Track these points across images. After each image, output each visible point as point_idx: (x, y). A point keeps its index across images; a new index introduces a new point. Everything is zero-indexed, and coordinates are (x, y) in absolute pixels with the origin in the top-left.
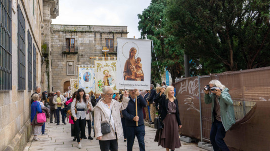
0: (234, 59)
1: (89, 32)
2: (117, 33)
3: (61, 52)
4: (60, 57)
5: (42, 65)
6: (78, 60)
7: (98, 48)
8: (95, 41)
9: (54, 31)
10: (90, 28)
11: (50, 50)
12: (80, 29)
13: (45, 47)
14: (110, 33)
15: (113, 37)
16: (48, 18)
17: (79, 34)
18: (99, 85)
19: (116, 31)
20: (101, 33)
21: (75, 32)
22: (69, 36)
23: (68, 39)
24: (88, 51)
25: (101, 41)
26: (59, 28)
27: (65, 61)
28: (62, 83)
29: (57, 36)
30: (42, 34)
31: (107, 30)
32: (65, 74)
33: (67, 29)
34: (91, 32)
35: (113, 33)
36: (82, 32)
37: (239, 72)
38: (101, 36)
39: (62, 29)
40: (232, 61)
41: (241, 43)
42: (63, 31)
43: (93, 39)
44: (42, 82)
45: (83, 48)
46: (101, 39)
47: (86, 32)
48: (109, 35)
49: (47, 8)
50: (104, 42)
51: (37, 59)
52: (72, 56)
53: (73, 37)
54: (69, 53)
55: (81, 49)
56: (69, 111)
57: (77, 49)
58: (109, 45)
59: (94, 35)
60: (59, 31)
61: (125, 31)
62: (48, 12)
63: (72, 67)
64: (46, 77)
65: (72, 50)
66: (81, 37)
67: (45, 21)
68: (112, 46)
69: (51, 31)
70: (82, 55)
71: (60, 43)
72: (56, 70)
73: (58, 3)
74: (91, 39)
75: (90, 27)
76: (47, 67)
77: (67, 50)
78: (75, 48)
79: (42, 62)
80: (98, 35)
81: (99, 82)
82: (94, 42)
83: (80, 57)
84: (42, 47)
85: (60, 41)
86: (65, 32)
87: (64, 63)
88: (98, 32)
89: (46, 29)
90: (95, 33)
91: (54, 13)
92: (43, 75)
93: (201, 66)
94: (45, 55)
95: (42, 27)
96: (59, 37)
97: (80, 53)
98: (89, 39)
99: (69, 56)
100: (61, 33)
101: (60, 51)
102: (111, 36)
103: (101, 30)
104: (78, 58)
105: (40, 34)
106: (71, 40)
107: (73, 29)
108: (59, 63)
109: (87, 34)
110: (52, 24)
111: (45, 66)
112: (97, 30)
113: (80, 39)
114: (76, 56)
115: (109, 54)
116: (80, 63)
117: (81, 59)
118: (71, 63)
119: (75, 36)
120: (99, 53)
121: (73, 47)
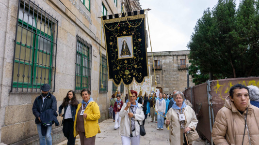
3: (151, 69)
4: (151, 72)
6: (162, 74)
7: (176, 65)
8: (173, 61)
12: (163, 54)
14: (183, 55)
15: (186, 57)
17: (163, 57)
20: (177, 56)
21: (160, 56)
22: (156, 59)
23: (156, 61)
24: (169, 68)
25: (177, 61)
26: (150, 54)
27: (154, 74)
31: (181, 54)
33: (155, 54)
34: (170, 55)
35: (185, 55)
36: (164, 56)
39: (152, 54)
43: (171, 60)
46: (177, 59)
48: (182, 57)
50: (179, 61)
52: (159, 71)
54: (157, 70)
55: (164, 66)
57: (162, 67)
58: (183, 63)
59: (172, 58)
60: (150, 56)
63: (159, 79)
65: (158, 68)
66: (164, 59)
68: (185, 64)
70: (165, 71)
71: (151, 63)
75: (169, 52)
77: (155, 68)
80: (175, 57)
86: (154, 56)
88: (175, 55)
90: (173, 56)
96: (151, 59)
97: (163, 69)
98: (169, 60)
102: (184, 57)
103: (177, 54)
104: (162, 73)
106: (158, 61)
107: (159, 55)
109: (168, 57)
112: (174, 54)
113: (163, 60)
114: (161, 71)
115: (183, 69)
116: (163, 76)
117: (164, 73)
118: (158, 76)
119: (160, 59)
120: (175, 69)
121: (159, 66)
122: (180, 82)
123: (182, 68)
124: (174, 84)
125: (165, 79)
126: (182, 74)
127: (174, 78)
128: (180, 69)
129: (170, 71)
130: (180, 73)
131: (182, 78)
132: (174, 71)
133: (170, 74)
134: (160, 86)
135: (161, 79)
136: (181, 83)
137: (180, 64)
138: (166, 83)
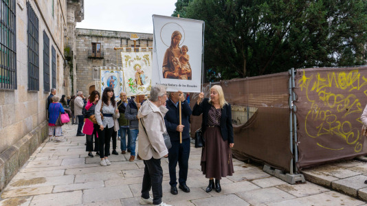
0: (246, 68)
1: (115, 38)
2: (143, 40)
3: (86, 57)
4: (86, 61)
5: (64, 68)
6: (104, 65)
8: (121, 46)
9: (79, 35)
10: (116, 34)
11: (75, 53)
12: (106, 35)
13: (68, 50)
15: (139, 43)
16: (72, 20)
17: (105, 39)
18: (130, 85)
19: (142, 38)
20: (127, 40)
21: (101, 37)
22: (94, 41)
23: (94, 44)
24: (114, 56)
26: (85, 32)
28: (87, 87)
29: (82, 40)
30: (65, 37)
32: (91, 79)
33: (93, 33)
34: (117, 38)
35: (139, 40)
36: (108, 37)
37: (245, 79)
38: (127, 42)
39: (88, 33)
40: (245, 71)
41: (254, 54)
42: (89, 36)
43: (119, 45)
44: (64, 85)
45: (109, 54)
46: (127, 44)
47: (112, 37)
49: (71, 10)
51: (58, 61)
52: (98, 61)
53: (99, 42)
54: (95, 58)
55: (107, 54)
56: (93, 116)
59: (120, 41)
60: (84, 36)
61: (151, 38)
62: (72, 15)
63: (98, 72)
64: (70, 80)
65: (98, 55)
66: (107, 42)
67: (69, 23)
69: (75, 35)
70: (108, 61)
71: (86, 48)
72: (82, 74)
73: (83, 6)
74: (117, 45)
75: (116, 32)
76: (71, 70)
77: (93, 55)
78: (102, 53)
79: (65, 65)
80: (124, 42)
81: (129, 80)
83: (106, 62)
84: (65, 50)
85: (86, 45)
86: (91, 36)
87: (90, 67)
88: (125, 38)
89: (70, 32)
90: (122, 39)
91: (79, 16)
92: (66, 78)
93: (220, 74)
94: (68, 58)
95: (65, 30)
96: (85, 41)
97: (106, 58)
98: (115, 44)
99: (94, 61)
100: (87, 37)
101: (86, 55)
102: (137, 43)
103: (127, 37)
104: (104, 63)
105: (63, 36)
106: (97, 45)
107: (99, 34)
108: (85, 67)
109: (113, 39)
110: (76, 27)
111: (68, 70)
112: (123, 36)
113: (106, 44)
114: (102, 61)
117: (107, 65)
118: (97, 68)
119: (101, 41)
121: (99, 51)
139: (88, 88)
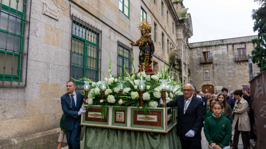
1: (222, 45)
2: (249, 42)
3: (199, 63)
4: (199, 67)
6: (213, 68)
7: (231, 57)
8: (228, 51)
9: (193, 48)
10: (223, 42)
12: (214, 44)
14: (242, 43)
15: (245, 46)
16: (180, 37)
17: (213, 48)
19: (248, 41)
20: (233, 44)
21: (210, 46)
22: (205, 50)
23: (204, 53)
24: (222, 60)
25: (233, 51)
26: (197, 45)
27: (203, 69)
29: (195, 51)
31: (239, 41)
32: (203, 80)
33: (203, 45)
34: (224, 45)
35: (245, 43)
36: (215, 46)
38: (233, 47)
39: (199, 45)
42: (200, 47)
43: (226, 50)
45: (217, 59)
46: (233, 49)
47: (219, 45)
48: (241, 45)
49: (179, 30)
50: (236, 51)
52: (208, 65)
53: (208, 50)
54: (205, 63)
55: (215, 59)
57: (212, 60)
58: (242, 54)
59: (226, 47)
60: (197, 48)
62: (180, 32)
63: (208, 74)
65: (208, 61)
66: (215, 50)
67: (178, 40)
68: (244, 54)
70: (216, 64)
71: (198, 56)
72: (196, 76)
74: (224, 50)
75: (222, 40)
77: (203, 60)
78: (211, 58)
80: (230, 47)
82: (226, 52)
83: (214, 65)
85: (198, 55)
86: (202, 47)
87: (201, 71)
88: (230, 44)
90: (228, 45)
96: (197, 51)
97: (214, 62)
98: (222, 50)
99: (205, 66)
100: (199, 49)
101: (198, 62)
102: (243, 46)
103: (233, 42)
106: (207, 53)
107: (208, 45)
108: (198, 71)
109: (220, 46)
112: (229, 42)
113: (214, 51)
114: (212, 65)
115: (242, 61)
116: (215, 70)
117: (216, 68)
118: (207, 71)
119: (210, 50)
120: (231, 61)
122: (237, 79)
123: (240, 60)
124: (230, 81)
125: (216, 74)
126: (241, 67)
127: (230, 74)
128: (237, 62)
129: (223, 65)
130: (238, 66)
131: (241, 72)
132: (229, 64)
133: (223, 68)
134: (210, 83)
135: (211, 75)
136: (240, 79)
137: (237, 54)
138: (219, 79)
139: (201, 87)
